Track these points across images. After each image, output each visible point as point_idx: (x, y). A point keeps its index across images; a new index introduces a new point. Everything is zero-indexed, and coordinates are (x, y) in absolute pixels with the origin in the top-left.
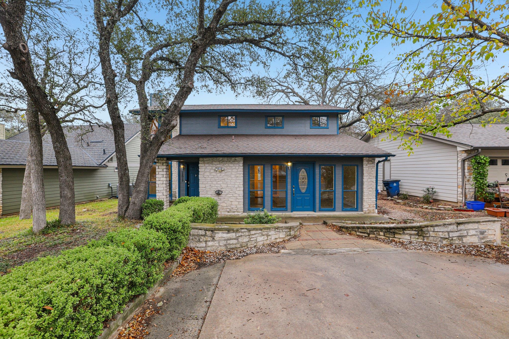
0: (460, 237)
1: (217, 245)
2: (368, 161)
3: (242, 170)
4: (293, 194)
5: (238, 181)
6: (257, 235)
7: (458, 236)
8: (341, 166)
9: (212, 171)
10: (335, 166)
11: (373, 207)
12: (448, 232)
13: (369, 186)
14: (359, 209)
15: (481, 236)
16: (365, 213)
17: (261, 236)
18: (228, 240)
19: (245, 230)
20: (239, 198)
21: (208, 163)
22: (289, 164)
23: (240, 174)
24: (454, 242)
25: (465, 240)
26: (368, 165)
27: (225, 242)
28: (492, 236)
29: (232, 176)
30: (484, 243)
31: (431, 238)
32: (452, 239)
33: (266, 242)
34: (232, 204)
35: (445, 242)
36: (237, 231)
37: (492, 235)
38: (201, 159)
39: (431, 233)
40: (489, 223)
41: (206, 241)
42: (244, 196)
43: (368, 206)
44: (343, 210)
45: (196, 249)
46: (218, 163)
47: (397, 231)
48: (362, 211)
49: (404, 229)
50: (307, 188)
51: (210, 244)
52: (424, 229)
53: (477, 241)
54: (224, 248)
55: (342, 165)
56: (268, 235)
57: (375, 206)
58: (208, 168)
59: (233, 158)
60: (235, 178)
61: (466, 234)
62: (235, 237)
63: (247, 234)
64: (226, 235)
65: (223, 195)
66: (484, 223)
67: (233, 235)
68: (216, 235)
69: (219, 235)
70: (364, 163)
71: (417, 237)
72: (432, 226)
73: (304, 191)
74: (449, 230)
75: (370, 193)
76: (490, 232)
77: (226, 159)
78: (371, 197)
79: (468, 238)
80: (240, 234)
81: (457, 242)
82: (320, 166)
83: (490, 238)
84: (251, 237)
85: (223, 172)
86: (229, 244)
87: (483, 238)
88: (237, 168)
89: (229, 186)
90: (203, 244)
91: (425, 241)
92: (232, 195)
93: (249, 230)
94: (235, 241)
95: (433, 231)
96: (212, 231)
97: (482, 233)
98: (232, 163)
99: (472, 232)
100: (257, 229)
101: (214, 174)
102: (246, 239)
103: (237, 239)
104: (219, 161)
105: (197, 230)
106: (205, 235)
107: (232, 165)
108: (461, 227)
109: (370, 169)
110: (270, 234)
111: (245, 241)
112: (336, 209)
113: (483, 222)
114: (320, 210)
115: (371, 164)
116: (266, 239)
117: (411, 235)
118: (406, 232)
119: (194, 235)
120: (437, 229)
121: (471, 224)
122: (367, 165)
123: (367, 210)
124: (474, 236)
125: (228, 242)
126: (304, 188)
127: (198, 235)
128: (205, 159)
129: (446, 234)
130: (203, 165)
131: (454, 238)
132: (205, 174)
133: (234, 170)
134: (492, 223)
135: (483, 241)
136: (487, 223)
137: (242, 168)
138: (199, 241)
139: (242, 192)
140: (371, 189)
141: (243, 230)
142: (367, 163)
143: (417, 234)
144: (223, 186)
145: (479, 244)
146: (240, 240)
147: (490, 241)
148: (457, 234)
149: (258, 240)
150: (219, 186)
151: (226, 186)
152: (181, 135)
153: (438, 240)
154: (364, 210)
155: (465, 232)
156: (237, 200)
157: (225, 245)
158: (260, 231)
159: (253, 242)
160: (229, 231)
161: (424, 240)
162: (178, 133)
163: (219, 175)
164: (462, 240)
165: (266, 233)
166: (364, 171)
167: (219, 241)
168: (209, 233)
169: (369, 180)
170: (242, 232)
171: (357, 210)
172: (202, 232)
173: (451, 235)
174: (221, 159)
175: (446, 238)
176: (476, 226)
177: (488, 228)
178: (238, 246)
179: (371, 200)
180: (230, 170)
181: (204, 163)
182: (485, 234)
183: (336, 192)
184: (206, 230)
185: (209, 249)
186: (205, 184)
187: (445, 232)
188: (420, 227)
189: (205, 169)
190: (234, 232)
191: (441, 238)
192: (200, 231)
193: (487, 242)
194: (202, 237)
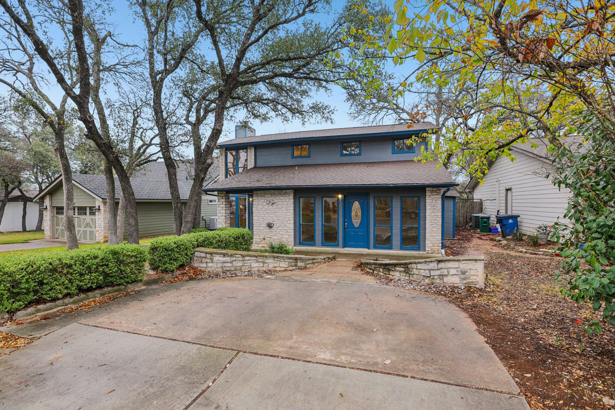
0: (441, 276)
1: (215, 266)
2: (432, 192)
3: (292, 203)
4: (345, 229)
5: (288, 214)
6: (252, 261)
7: (439, 275)
8: (399, 198)
9: (265, 204)
10: (392, 197)
11: (439, 246)
12: (430, 270)
13: (434, 221)
14: (421, 248)
15: (463, 276)
16: (428, 253)
17: (256, 262)
18: (224, 263)
19: (239, 256)
20: (289, 231)
21: (261, 196)
22: (340, 196)
23: (290, 207)
24: (435, 281)
25: (446, 279)
26: (432, 197)
27: (221, 265)
28: (475, 277)
29: (283, 209)
30: (465, 284)
31: (415, 276)
32: (433, 278)
33: (261, 269)
34: (282, 238)
35: (427, 281)
36: (232, 256)
37: (474, 275)
38: (254, 192)
39: (414, 270)
40: (471, 262)
41: (207, 263)
42: (295, 229)
43: (431, 245)
44: (401, 249)
45: (199, 268)
46: (270, 196)
47: (390, 268)
48: (425, 251)
49: (395, 265)
50: (361, 222)
51: (210, 265)
52: (410, 266)
53: (459, 282)
54: (220, 270)
55: (401, 197)
56: (264, 263)
57: (440, 245)
58: (261, 201)
59: (284, 191)
60: (285, 211)
61: (447, 273)
62: (229, 261)
63: (241, 259)
64: (222, 259)
65: (275, 228)
66: (465, 262)
67: (228, 259)
68: (215, 258)
69: (217, 258)
70: (427, 194)
71: (404, 274)
72: (415, 263)
73: (357, 225)
74: (430, 268)
75: (433, 229)
76: (472, 272)
77: (277, 192)
78: (436, 235)
79: (449, 277)
80: (235, 259)
81: (438, 281)
82: (374, 197)
83: (473, 279)
84: (245, 262)
85: (275, 205)
86: (225, 267)
87: (465, 279)
88: (288, 200)
89: (280, 218)
90: (204, 265)
91: (411, 279)
92: (282, 228)
93: (243, 256)
94: (230, 265)
95: (416, 269)
96: (211, 254)
97: (464, 273)
98: (282, 196)
99: (453, 271)
100: (251, 256)
101: (266, 207)
102: (240, 264)
103: (231, 262)
104: (271, 194)
105: (199, 253)
106: (205, 258)
107: (283, 198)
108: (442, 265)
109: (434, 201)
110: (267, 261)
111: (238, 265)
112: (393, 247)
113: (463, 260)
114: (375, 247)
115: (435, 195)
116: (262, 265)
117: (400, 272)
118: (397, 269)
119: (197, 257)
120: (419, 266)
121: (452, 263)
122: (430, 197)
123: (430, 249)
124: (455, 276)
125: (224, 264)
126: (357, 222)
127: (200, 257)
128: (258, 192)
129: (428, 271)
130: (257, 198)
131: (435, 277)
132: (259, 207)
133: (284, 203)
134: (474, 262)
135: (464, 282)
136: (468, 262)
137: (292, 200)
138: (201, 262)
139: (292, 226)
140: (436, 225)
141: (237, 256)
142: (430, 194)
143: (404, 272)
144: (275, 218)
145: (460, 285)
146: (234, 263)
147: (472, 282)
148: (438, 273)
149: (252, 266)
150: (271, 218)
151: (277, 218)
152: (255, 167)
153: (421, 279)
154: (427, 249)
155: (446, 270)
156: (288, 233)
157: (222, 267)
158: (255, 258)
159: (247, 267)
160: (224, 255)
161: (410, 277)
162: (253, 166)
163: (270, 207)
164: (443, 280)
165: (262, 260)
166: (427, 204)
167: (217, 263)
168: (208, 256)
169: (433, 214)
170: (236, 257)
171: (418, 249)
172: (203, 255)
173: (433, 273)
174: (273, 191)
175: (428, 277)
176: (456, 264)
177: (470, 267)
178: (233, 269)
179: (435, 238)
180: (281, 203)
181: (257, 196)
182: (467, 274)
183: (394, 228)
184: (206, 253)
185: (209, 269)
186: (258, 217)
187: (427, 270)
188: (406, 264)
189: (258, 202)
190: (229, 256)
191: (424, 276)
192: (202, 254)
193: (469, 283)
194: (204, 259)
